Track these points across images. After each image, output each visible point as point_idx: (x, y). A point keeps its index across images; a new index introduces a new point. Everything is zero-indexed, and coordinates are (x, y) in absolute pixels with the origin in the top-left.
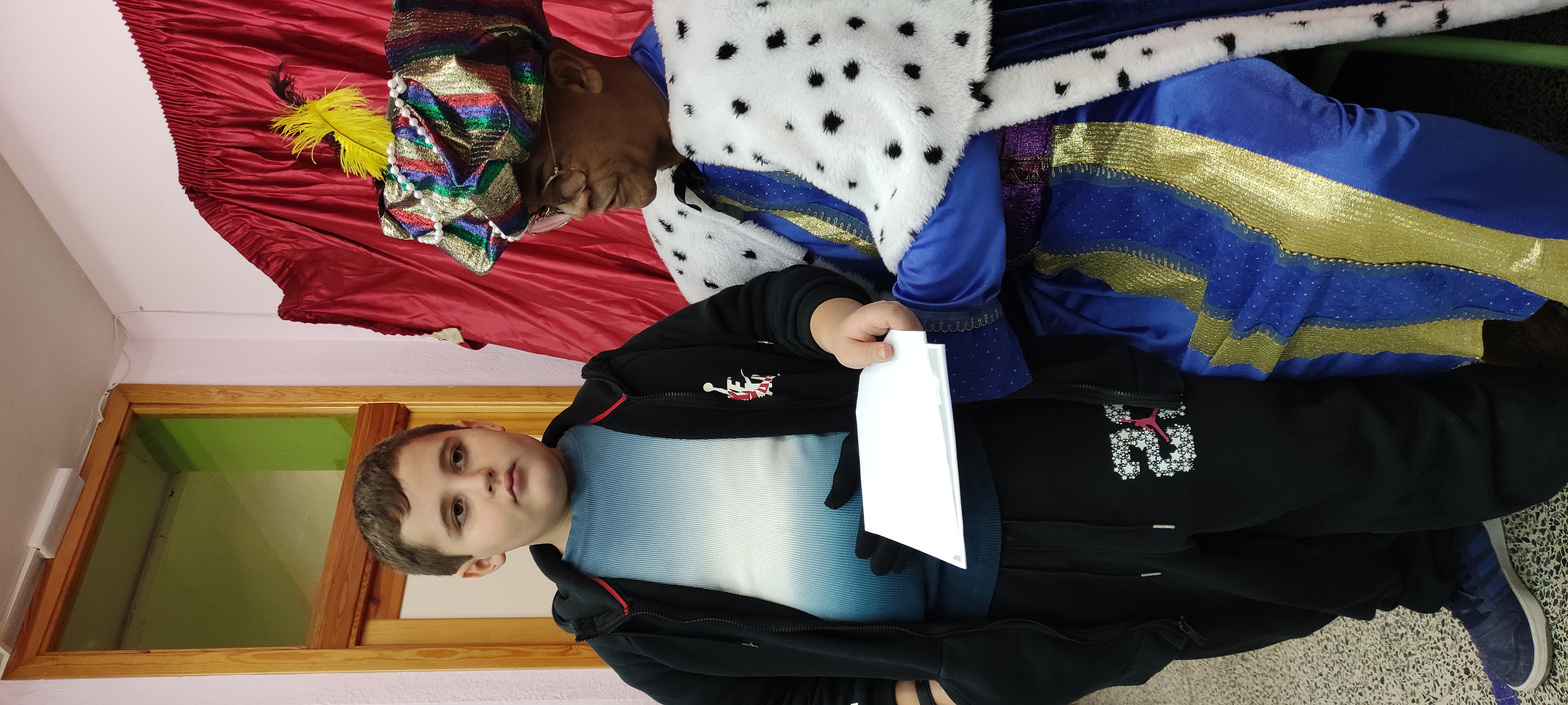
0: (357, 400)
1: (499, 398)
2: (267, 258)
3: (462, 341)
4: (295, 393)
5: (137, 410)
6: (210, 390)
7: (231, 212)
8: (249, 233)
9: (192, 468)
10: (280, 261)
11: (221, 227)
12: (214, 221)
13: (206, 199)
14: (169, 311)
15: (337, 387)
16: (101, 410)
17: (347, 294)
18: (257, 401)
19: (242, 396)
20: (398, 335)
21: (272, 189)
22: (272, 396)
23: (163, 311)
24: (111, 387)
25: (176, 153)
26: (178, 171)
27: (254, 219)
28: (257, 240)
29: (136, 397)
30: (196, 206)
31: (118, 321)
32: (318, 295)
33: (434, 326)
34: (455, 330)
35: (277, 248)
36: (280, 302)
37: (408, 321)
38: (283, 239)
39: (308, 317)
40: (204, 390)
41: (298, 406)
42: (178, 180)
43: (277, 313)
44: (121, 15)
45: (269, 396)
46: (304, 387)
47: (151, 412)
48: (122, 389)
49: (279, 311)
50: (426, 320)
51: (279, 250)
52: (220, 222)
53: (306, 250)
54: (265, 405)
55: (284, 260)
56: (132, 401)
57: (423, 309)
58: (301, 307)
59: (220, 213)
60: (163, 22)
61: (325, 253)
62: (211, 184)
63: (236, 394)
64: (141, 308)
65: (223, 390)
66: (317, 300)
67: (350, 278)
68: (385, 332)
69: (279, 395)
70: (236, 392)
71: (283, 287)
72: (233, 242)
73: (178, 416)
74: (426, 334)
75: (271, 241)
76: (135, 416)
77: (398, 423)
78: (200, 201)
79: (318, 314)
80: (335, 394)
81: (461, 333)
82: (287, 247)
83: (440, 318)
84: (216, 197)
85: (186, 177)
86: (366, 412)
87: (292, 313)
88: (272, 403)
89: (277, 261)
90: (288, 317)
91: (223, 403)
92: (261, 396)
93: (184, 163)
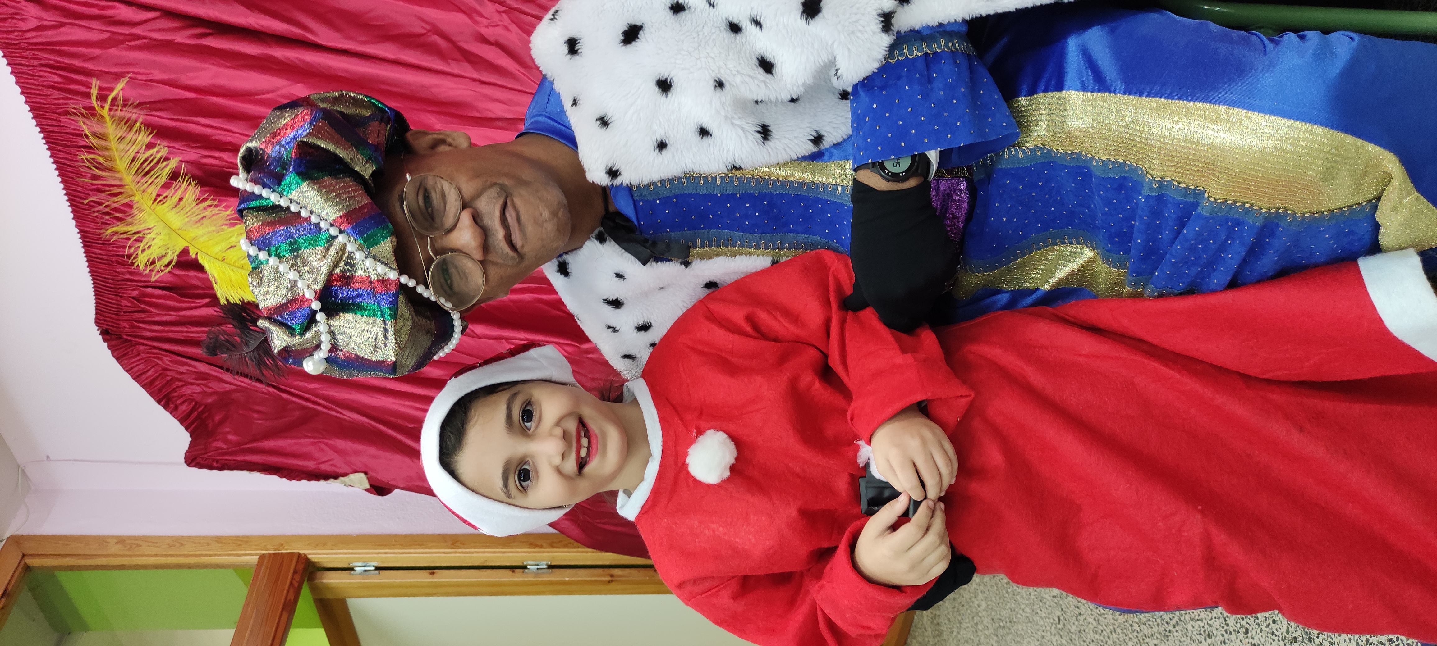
0: (257, 550)
1: (403, 546)
2: (176, 401)
3: (368, 486)
4: (195, 543)
5: (31, 562)
6: (108, 540)
7: (143, 353)
8: (160, 375)
9: (85, 628)
10: (189, 404)
11: (132, 368)
12: (126, 361)
13: (119, 341)
14: (75, 460)
15: (238, 537)
17: (255, 440)
18: (154, 551)
19: (140, 546)
20: (304, 482)
21: (186, 329)
22: (171, 546)
23: (69, 460)
25: (94, 293)
26: (94, 312)
27: (167, 360)
28: (168, 382)
29: (30, 548)
30: (109, 347)
31: (23, 471)
32: (226, 441)
33: (341, 471)
34: (362, 475)
35: (187, 390)
36: (186, 447)
37: (315, 467)
38: (194, 381)
39: (215, 465)
40: (102, 540)
41: (197, 556)
42: (94, 321)
43: (183, 461)
44: (49, 153)
45: (167, 546)
46: (204, 537)
47: (44, 564)
48: (16, 540)
49: (185, 458)
50: (334, 465)
51: (189, 392)
52: (130, 364)
53: (215, 393)
54: (162, 556)
55: (193, 403)
56: (25, 552)
57: (330, 454)
58: (210, 454)
59: (132, 354)
61: (235, 396)
62: (127, 326)
63: (134, 544)
64: (48, 457)
65: (121, 540)
66: (224, 446)
67: (259, 422)
68: (290, 479)
69: (178, 545)
70: (135, 542)
71: (189, 430)
72: (143, 384)
73: (72, 568)
74: (332, 480)
75: (181, 383)
76: (28, 568)
77: (297, 573)
78: (114, 343)
79: (226, 462)
80: (234, 544)
81: (368, 479)
82: (198, 389)
83: (348, 464)
84: (129, 338)
85: (102, 318)
86: (266, 561)
87: (198, 460)
88: (170, 553)
89: (186, 404)
90: (193, 464)
91: (121, 553)
92: (159, 547)
93: (101, 304)
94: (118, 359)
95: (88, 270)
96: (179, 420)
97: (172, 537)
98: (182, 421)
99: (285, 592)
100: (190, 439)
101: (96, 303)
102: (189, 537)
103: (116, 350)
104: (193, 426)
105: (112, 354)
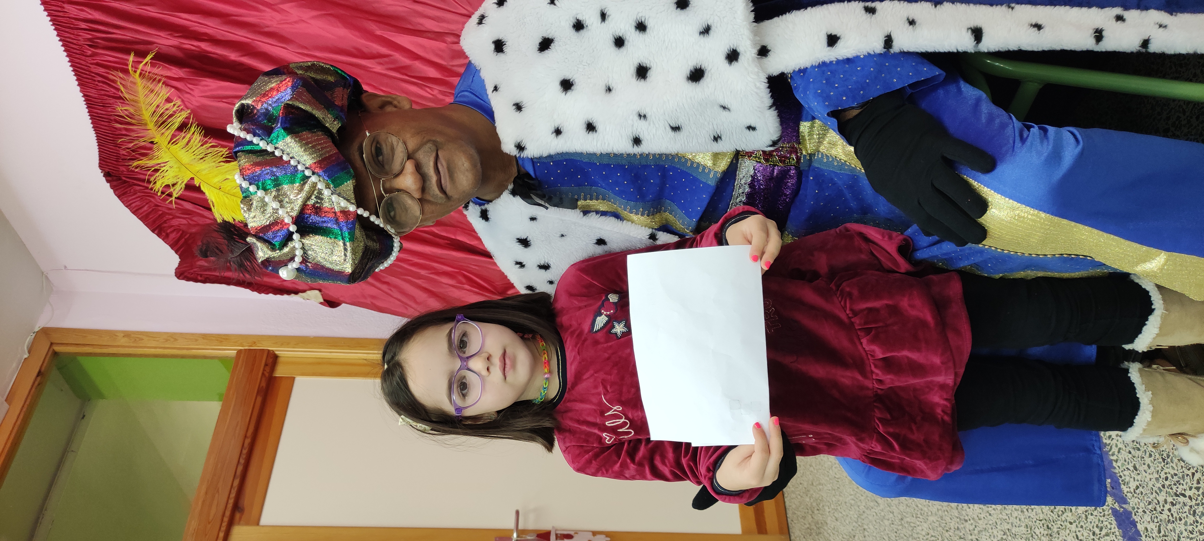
0: (235, 346)
1: (350, 347)
2: (168, 230)
3: (322, 300)
4: (185, 338)
5: (57, 348)
6: (117, 334)
7: (139, 192)
8: (153, 210)
9: (101, 396)
10: (178, 233)
11: (130, 205)
12: (126, 199)
13: (120, 182)
14: (88, 270)
15: (219, 335)
16: (27, 347)
18: (154, 344)
19: (143, 339)
20: (271, 295)
22: (167, 340)
23: (83, 270)
24: (37, 329)
25: (97, 144)
26: (98, 158)
27: (158, 199)
28: (160, 216)
29: (56, 338)
30: (112, 187)
31: (47, 278)
33: (300, 288)
34: (317, 292)
35: (175, 222)
36: (176, 265)
38: (181, 216)
39: (199, 278)
40: (112, 334)
41: (188, 349)
42: (98, 165)
43: (174, 274)
44: (55, 33)
45: (164, 340)
46: (193, 334)
47: (68, 351)
48: (45, 332)
49: (176, 273)
51: (177, 224)
52: (129, 201)
53: (198, 225)
54: (160, 348)
55: (181, 232)
56: (53, 341)
58: (193, 270)
59: (130, 192)
60: (89, 40)
62: (125, 170)
63: (137, 338)
64: (65, 267)
65: (127, 334)
66: (206, 264)
68: (260, 292)
69: (172, 340)
70: (137, 336)
71: (179, 253)
72: (140, 217)
73: (90, 354)
74: (293, 295)
75: (171, 217)
76: (55, 354)
77: (267, 365)
78: (115, 183)
79: (208, 276)
80: (217, 340)
81: (322, 295)
82: (184, 222)
84: (128, 180)
85: (104, 163)
86: (242, 355)
87: (186, 274)
88: (167, 346)
89: (175, 233)
90: (183, 276)
91: (127, 345)
92: (158, 341)
93: (102, 152)
94: (119, 197)
95: (92, 126)
96: (170, 246)
97: (168, 333)
98: (172, 247)
99: (259, 381)
100: (180, 260)
101: (99, 152)
102: (181, 334)
103: (117, 190)
104: (182, 250)
105: (115, 192)
